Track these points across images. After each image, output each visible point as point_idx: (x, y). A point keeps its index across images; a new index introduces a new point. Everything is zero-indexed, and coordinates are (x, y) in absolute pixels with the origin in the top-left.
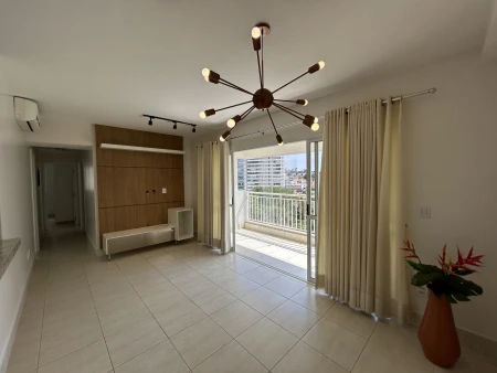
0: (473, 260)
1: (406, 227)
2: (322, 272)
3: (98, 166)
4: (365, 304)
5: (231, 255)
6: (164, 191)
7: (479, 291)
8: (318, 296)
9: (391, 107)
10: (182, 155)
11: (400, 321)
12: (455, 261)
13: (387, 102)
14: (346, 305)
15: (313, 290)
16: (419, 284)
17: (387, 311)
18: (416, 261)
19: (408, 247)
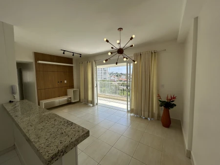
0: (174, 98)
1: (158, 90)
2: (133, 107)
3: (36, 71)
4: (146, 115)
5: (96, 106)
6: (66, 82)
7: (175, 105)
8: (131, 116)
9: (154, 53)
10: (72, 66)
11: (156, 118)
12: (170, 98)
13: (153, 52)
14: (140, 117)
15: (129, 115)
16: (161, 106)
17: (153, 116)
18: (160, 99)
19: (159, 96)
